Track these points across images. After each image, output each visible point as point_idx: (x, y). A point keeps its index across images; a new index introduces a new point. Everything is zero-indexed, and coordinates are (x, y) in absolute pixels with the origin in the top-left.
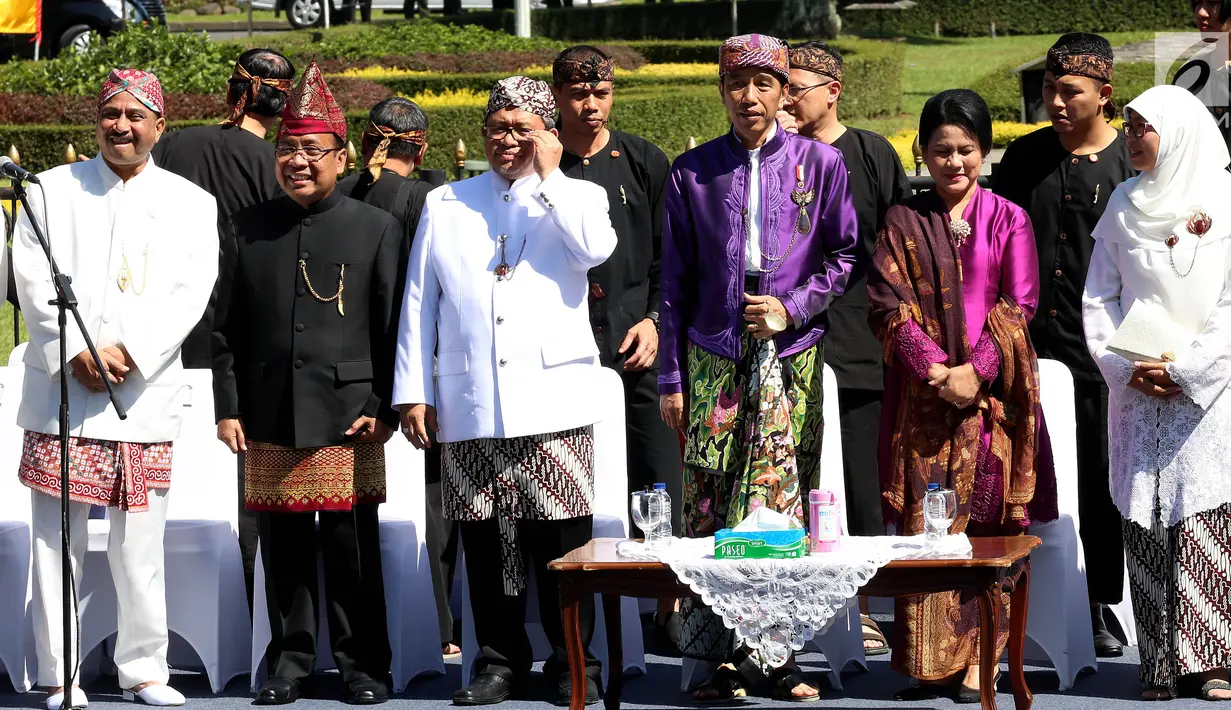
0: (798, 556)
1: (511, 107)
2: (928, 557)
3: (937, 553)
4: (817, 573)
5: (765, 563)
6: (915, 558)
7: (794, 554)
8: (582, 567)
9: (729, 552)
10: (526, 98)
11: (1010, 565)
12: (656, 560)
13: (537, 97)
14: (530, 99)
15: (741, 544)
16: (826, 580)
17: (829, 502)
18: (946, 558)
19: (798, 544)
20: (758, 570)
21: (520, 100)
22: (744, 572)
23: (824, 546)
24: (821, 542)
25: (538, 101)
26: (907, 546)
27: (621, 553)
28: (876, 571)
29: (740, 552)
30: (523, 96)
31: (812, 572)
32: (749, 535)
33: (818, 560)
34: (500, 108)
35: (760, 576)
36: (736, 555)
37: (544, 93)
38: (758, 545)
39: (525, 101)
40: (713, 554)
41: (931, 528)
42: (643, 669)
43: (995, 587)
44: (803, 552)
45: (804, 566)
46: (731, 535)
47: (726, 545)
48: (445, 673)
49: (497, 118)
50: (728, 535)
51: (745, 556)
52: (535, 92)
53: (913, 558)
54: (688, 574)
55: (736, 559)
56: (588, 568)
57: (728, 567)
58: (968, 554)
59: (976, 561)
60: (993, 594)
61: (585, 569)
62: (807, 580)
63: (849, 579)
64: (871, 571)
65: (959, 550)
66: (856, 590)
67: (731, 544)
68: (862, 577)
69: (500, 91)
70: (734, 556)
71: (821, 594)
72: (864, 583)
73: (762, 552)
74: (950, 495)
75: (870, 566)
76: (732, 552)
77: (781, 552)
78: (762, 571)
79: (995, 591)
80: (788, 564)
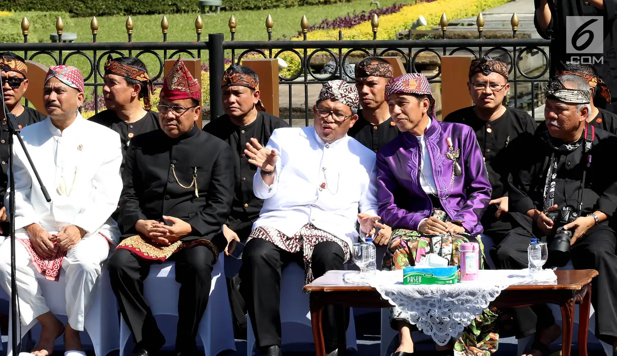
0: (453, 283)
1: (334, 100)
2: (531, 284)
3: (536, 281)
4: (465, 293)
5: (434, 287)
6: (523, 284)
7: (451, 282)
8: (323, 290)
9: (412, 280)
10: (343, 95)
11: (580, 288)
12: (368, 285)
13: (350, 95)
14: (346, 96)
15: (419, 275)
16: (470, 297)
17: (472, 250)
18: (542, 284)
19: (453, 276)
20: (429, 291)
21: (340, 96)
22: (420, 293)
23: (468, 277)
24: (467, 274)
25: (350, 98)
26: (517, 276)
27: (346, 280)
28: (500, 292)
29: (418, 280)
30: (341, 94)
31: (462, 293)
32: (424, 270)
33: (465, 286)
34: (327, 99)
35: (430, 295)
36: (416, 282)
37: (354, 93)
38: (429, 276)
39: (342, 97)
40: (402, 281)
41: (533, 266)
42: (356, 348)
43: (571, 301)
44: (456, 281)
45: (457, 289)
46: (413, 270)
47: (410, 277)
48: (235, 350)
49: (324, 104)
50: (411, 271)
51: (421, 283)
52: (349, 92)
53: (522, 284)
54: (387, 294)
55: (415, 284)
56: (326, 290)
57: (412, 290)
58: (555, 281)
59: (560, 286)
60: (570, 306)
61: (325, 291)
62: (458, 298)
63: (484, 297)
64: (497, 292)
65: (549, 279)
66: (488, 304)
67: (412, 276)
68: (492, 296)
69: (329, 88)
70: (414, 283)
71: (468, 306)
72: (493, 299)
73: (432, 281)
74: (544, 246)
75: (497, 289)
76: (414, 281)
77: (443, 281)
78: (432, 292)
79: (571, 304)
80: (447, 288)
